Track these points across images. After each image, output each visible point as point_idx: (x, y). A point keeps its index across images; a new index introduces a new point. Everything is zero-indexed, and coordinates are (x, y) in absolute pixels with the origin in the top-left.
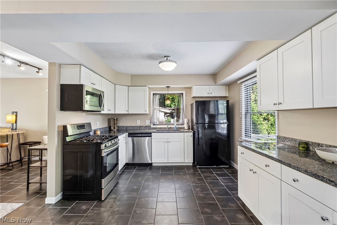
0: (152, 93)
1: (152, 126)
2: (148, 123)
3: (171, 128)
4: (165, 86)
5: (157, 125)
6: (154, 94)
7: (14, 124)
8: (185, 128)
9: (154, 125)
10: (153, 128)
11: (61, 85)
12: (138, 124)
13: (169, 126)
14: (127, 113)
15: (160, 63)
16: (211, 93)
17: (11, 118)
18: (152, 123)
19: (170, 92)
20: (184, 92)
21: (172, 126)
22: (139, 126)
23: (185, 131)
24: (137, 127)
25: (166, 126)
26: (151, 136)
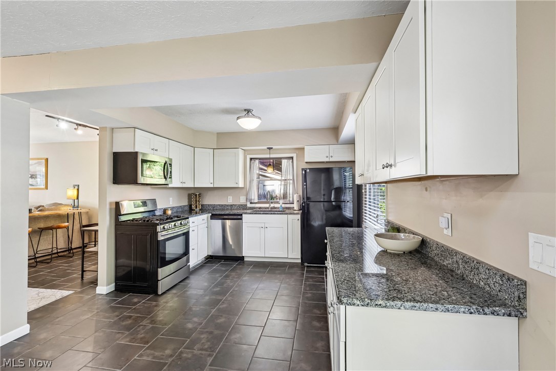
0: (249, 157)
1: (249, 205)
2: (242, 200)
3: (274, 208)
4: (265, 147)
5: (256, 203)
6: (251, 159)
7: (76, 201)
8: (295, 209)
9: (251, 203)
10: (250, 207)
11: (114, 153)
12: (229, 201)
13: (272, 205)
14: (212, 186)
15: (238, 118)
16: (332, 157)
17: (72, 193)
18: (248, 200)
19: (272, 156)
20: (294, 155)
21: (276, 205)
22: (230, 204)
23: (295, 212)
24: (227, 206)
25: (267, 205)
26: (241, 219)
